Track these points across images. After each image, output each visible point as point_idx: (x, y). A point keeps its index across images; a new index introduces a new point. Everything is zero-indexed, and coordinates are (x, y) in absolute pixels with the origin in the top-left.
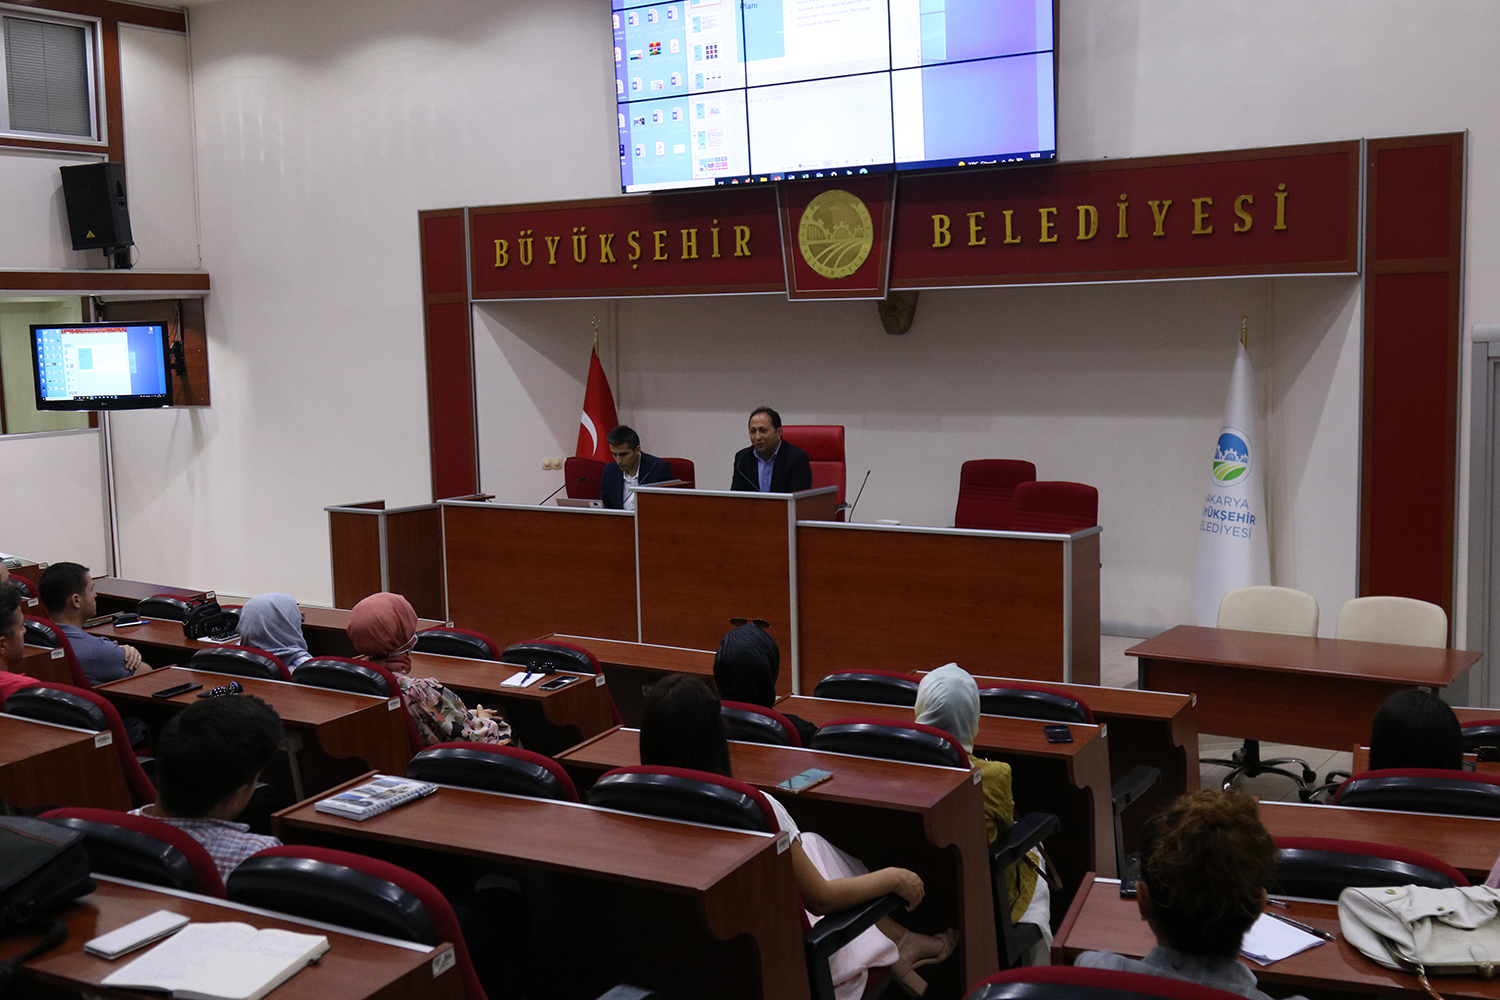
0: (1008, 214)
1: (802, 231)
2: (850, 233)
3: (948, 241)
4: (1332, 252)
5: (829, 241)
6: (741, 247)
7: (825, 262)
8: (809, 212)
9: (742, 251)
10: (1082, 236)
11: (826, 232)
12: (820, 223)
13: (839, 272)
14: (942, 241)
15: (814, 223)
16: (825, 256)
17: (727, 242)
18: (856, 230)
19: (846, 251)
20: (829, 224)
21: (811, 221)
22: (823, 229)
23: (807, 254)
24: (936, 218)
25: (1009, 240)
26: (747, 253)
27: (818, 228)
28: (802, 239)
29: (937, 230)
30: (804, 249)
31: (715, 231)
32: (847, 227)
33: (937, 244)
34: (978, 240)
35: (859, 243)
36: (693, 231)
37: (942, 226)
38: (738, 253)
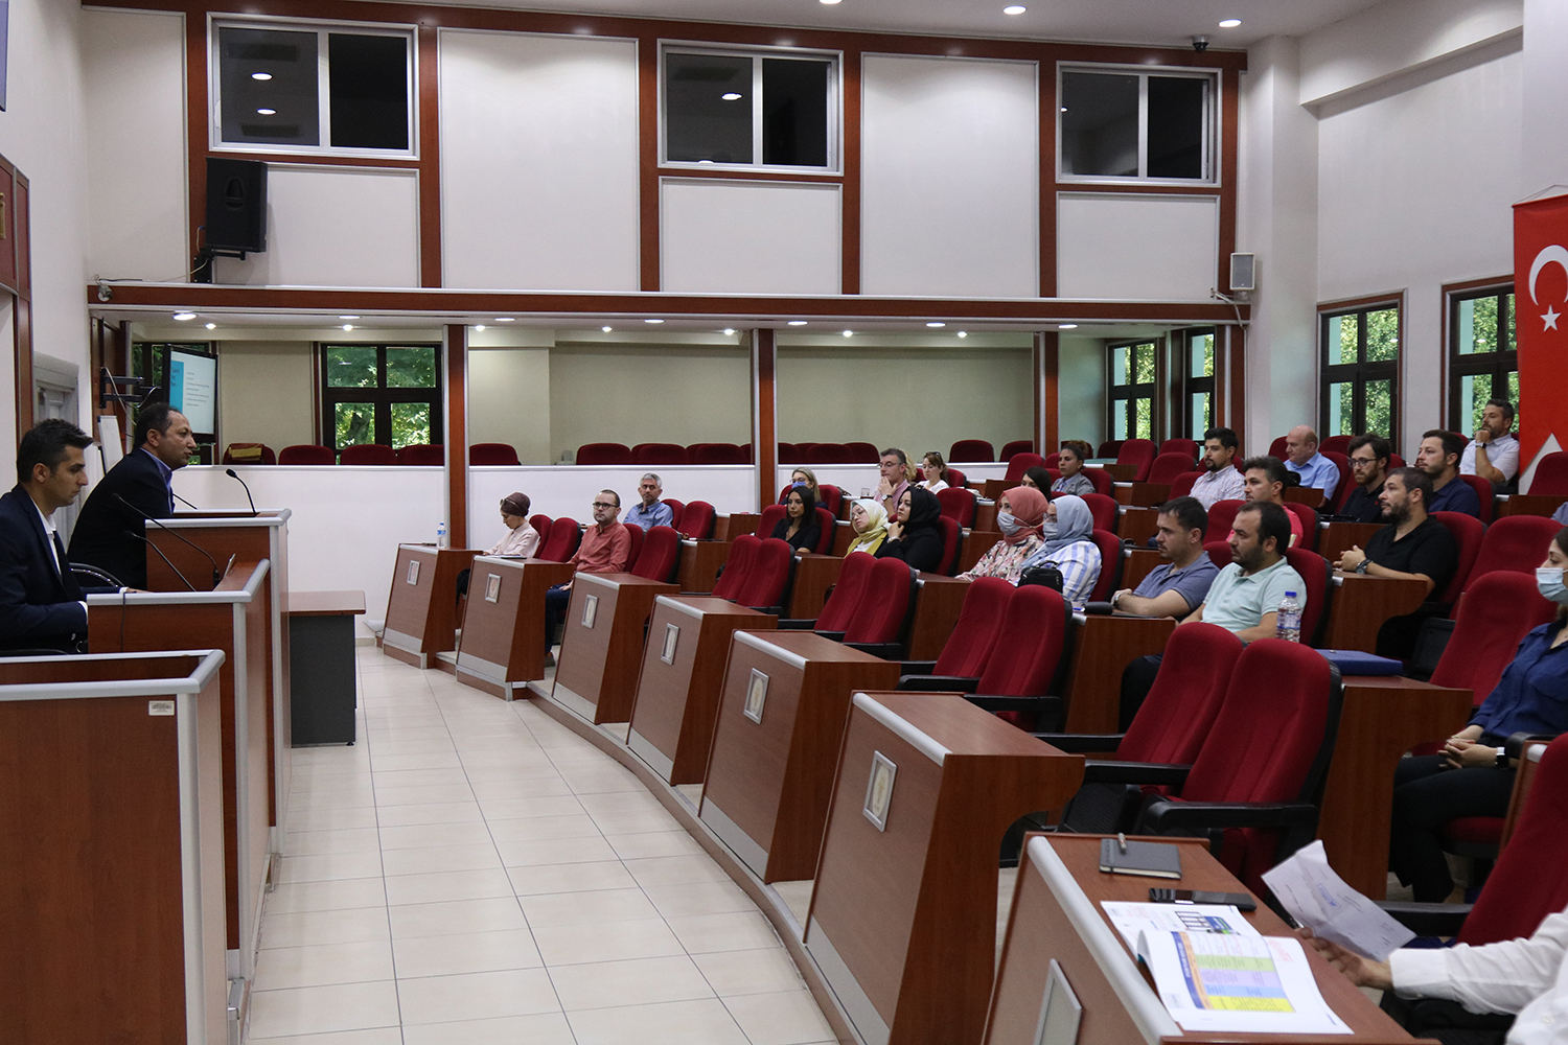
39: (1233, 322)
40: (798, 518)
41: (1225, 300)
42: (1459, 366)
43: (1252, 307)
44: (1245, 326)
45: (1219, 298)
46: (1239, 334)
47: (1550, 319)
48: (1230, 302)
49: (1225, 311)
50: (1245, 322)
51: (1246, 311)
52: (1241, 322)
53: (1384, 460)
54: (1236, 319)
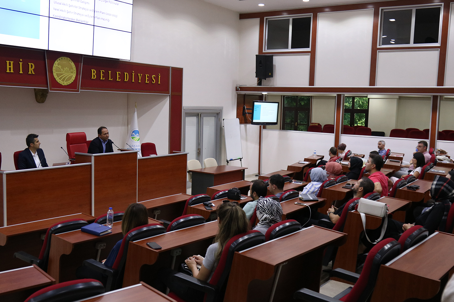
0: (110, 72)
1: (54, 68)
2: (69, 71)
3: (95, 77)
4: (166, 91)
5: (63, 73)
6: (31, 70)
7: (61, 80)
8: (56, 62)
9: (31, 72)
10: (125, 80)
11: (62, 70)
12: (60, 67)
13: (65, 83)
14: (94, 77)
15: (58, 66)
16: (61, 78)
17: (26, 69)
18: (71, 70)
19: (68, 77)
20: (63, 67)
21: (57, 65)
22: (61, 69)
23: (55, 76)
24: (93, 70)
25: (110, 79)
26: (33, 73)
27: (59, 68)
28: (54, 71)
29: (93, 74)
30: (55, 75)
31: (21, 63)
32: (68, 69)
33: (93, 78)
34: (103, 78)
35: (72, 75)
36: (12, 62)
37: (94, 73)
38: (30, 73)
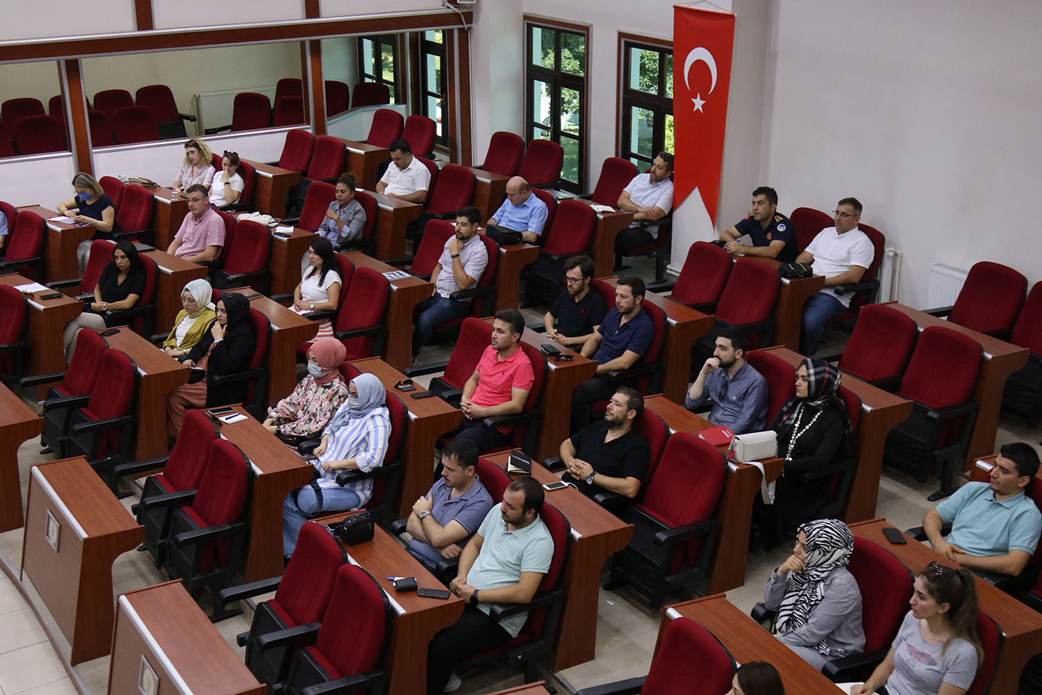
39: (460, 26)
40: (125, 270)
41: (453, 9)
42: (629, 99)
43: (474, 14)
44: (469, 29)
45: (448, 8)
46: (464, 35)
47: (698, 103)
48: (456, 10)
49: (454, 18)
50: (469, 26)
51: (469, 17)
52: (466, 26)
53: (589, 278)
54: (463, 24)
